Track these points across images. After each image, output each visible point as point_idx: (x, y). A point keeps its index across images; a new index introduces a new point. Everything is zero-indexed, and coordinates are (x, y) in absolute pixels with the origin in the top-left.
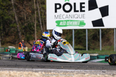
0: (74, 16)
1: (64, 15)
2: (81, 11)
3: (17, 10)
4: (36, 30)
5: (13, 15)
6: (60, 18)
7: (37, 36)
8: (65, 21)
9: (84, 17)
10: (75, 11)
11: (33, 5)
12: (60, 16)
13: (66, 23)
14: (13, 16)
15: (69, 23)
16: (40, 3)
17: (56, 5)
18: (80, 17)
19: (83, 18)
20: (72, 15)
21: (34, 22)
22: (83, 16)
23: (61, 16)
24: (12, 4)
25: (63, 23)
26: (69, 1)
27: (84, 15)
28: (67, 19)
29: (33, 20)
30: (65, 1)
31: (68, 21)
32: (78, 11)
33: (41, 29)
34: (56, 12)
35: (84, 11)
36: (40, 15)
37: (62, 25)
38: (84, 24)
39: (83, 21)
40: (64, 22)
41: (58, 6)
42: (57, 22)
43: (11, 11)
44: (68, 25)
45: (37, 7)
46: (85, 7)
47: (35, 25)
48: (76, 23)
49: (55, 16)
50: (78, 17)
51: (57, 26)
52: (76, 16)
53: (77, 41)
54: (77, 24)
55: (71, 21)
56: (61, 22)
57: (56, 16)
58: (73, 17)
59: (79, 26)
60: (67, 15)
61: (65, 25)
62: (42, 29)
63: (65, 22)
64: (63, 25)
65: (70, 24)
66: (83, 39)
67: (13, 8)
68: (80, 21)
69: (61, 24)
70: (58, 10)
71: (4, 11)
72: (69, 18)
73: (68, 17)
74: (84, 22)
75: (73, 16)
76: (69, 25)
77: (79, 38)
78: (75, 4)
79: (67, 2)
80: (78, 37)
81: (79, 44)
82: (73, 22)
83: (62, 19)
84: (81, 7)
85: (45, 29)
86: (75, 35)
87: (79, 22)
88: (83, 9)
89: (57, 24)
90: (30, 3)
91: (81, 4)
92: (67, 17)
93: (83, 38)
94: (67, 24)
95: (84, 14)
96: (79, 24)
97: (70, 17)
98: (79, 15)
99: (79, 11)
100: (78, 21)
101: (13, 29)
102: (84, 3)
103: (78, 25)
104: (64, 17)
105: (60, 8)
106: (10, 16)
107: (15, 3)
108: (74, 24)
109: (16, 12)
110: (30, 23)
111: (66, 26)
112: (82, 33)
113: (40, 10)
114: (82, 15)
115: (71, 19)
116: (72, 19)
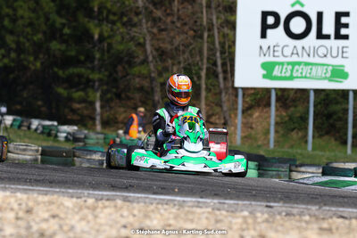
0: (316, 51)
1: (287, 46)
2: (338, 36)
3: (152, 27)
4: (204, 86)
5: (142, 40)
6: (276, 54)
7: (206, 105)
8: (288, 63)
9: (345, 55)
10: (320, 36)
11: (200, 15)
12: (276, 49)
13: (292, 71)
14: (139, 44)
15: (300, 71)
16: (221, 8)
17: (265, 15)
18: (334, 54)
19: (342, 57)
20: (310, 48)
21: (200, 63)
22: (343, 52)
23: (280, 49)
24: (138, 8)
25: (284, 70)
26: (302, 5)
27: (345, 50)
28: (295, 59)
29: (198, 58)
30: (293, 5)
31: (299, 64)
32: (328, 37)
33: (219, 86)
34: (264, 35)
35: (346, 37)
36: (220, 43)
37: (279, 75)
38: (344, 76)
39: (343, 66)
40: (285, 67)
41: (271, 20)
42: (264, 66)
43: (134, 29)
44: (297, 77)
45: (211, 20)
46: (350, 26)
47: (203, 74)
48: (320, 71)
49: (261, 47)
50: (329, 55)
51: (264, 76)
52: (322, 51)
53: (323, 124)
54: (323, 75)
55: (307, 64)
56: (277, 67)
57: (265, 49)
58: (312, 55)
59: (330, 79)
60: (295, 47)
61: (288, 74)
62: (222, 86)
63: (290, 67)
64: (283, 75)
65: (304, 74)
66: (340, 119)
67: (140, 21)
68: (333, 66)
69: (276, 72)
70: (269, 32)
71: (115, 28)
72: (302, 56)
73: (297, 54)
74: (343, 70)
75: (312, 49)
76: (300, 75)
77: (329, 116)
78: (320, 15)
79: (298, 8)
80: (326, 112)
81: (327, 133)
82: (311, 69)
83: (281, 59)
84: (339, 25)
85: (230, 85)
86: (315, 106)
87: (330, 68)
88: (343, 31)
89: (265, 72)
90: (190, 7)
91: (339, 15)
92: (295, 52)
93: (341, 115)
94: (295, 75)
95: (347, 47)
96: (328, 75)
97: (305, 54)
98: (331, 48)
99: (333, 36)
100: (328, 65)
101: (137, 80)
102: (347, 14)
103: (325, 78)
104: (288, 51)
105: (276, 25)
106: (130, 41)
107: (147, 4)
108: (314, 73)
109: (149, 32)
110: (189, 64)
111: (291, 78)
112: (337, 103)
113: (218, 29)
114: (338, 48)
115: (306, 59)
116: (311, 60)
